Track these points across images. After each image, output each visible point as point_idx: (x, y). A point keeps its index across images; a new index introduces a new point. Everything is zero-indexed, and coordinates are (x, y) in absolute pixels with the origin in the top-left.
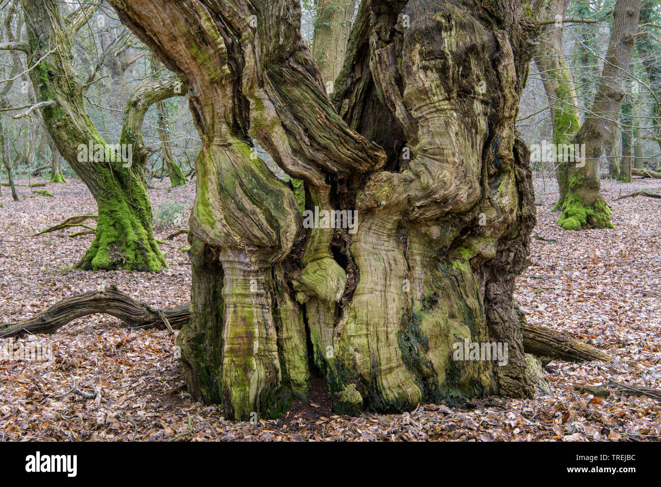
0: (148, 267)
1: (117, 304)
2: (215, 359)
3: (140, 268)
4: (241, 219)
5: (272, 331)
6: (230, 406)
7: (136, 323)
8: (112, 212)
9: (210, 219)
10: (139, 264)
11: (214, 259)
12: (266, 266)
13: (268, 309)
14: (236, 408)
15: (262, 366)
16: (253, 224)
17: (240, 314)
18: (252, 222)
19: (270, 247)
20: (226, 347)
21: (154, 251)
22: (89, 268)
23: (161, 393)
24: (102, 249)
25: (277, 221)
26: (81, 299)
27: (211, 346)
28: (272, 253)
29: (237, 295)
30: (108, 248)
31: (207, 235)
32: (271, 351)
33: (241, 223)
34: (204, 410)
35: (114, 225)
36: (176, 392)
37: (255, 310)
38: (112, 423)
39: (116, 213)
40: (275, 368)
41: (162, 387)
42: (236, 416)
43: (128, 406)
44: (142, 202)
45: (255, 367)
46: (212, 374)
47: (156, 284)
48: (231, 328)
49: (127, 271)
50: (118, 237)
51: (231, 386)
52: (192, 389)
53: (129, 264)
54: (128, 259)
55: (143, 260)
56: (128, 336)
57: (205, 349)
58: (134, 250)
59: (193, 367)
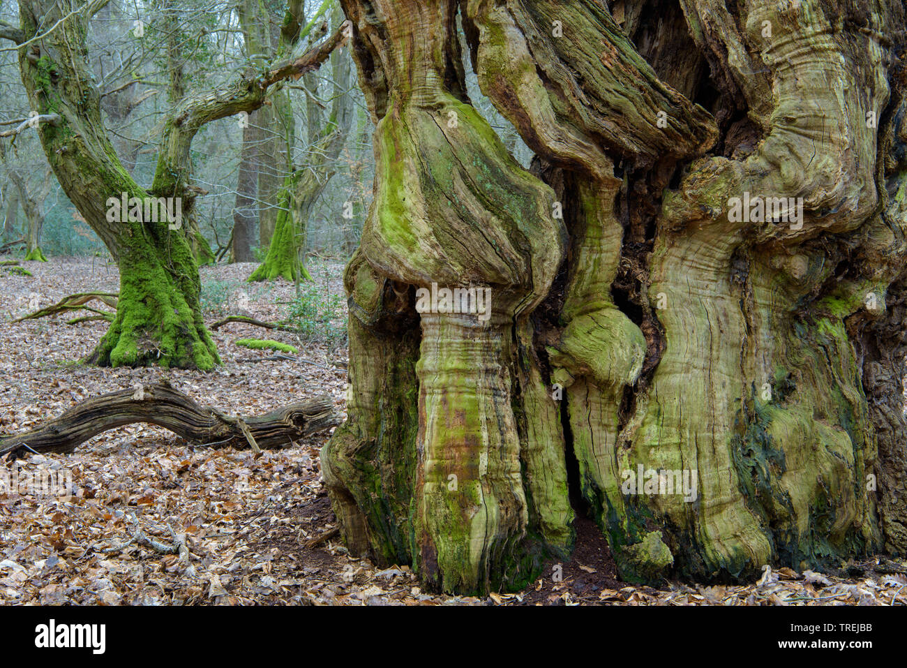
0: (195, 362)
1: (171, 409)
2: (397, 487)
3: (183, 363)
4: (465, 234)
5: (512, 435)
6: (435, 566)
7: (201, 438)
8: (141, 281)
9: (407, 235)
10: (181, 358)
11: (400, 310)
12: (502, 321)
13: (505, 396)
14: (446, 572)
15: (493, 497)
16: (486, 244)
17: (454, 405)
18: (483, 240)
19: (513, 287)
20: (429, 463)
21: (203, 340)
22: (106, 363)
23: (294, 545)
24: (125, 336)
25: (527, 240)
27: (389, 463)
28: (515, 298)
29: (449, 372)
30: (135, 334)
31: (400, 263)
32: (509, 472)
33: (464, 241)
34: (376, 575)
35: (143, 301)
36: (319, 545)
37: (482, 398)
38: (220, 597)
39: (146, 282)
40: (517, 502)
41: (295, 534)
42: (446, 585)
43: (240, 567)
44: (187, 268)
45: (482, 499)
46: (392, 513)
47: (209, 388)
48: (438, 429)
49: (164, 368)
50: (150, 319)
51: (438, 532)
52: (351, 538)
53: (166, 358)
54: (165, 350)
55: (188, 353)
56: (191, 457)
57: (378, 468)
58: (174, 338)
59: (358, 499)
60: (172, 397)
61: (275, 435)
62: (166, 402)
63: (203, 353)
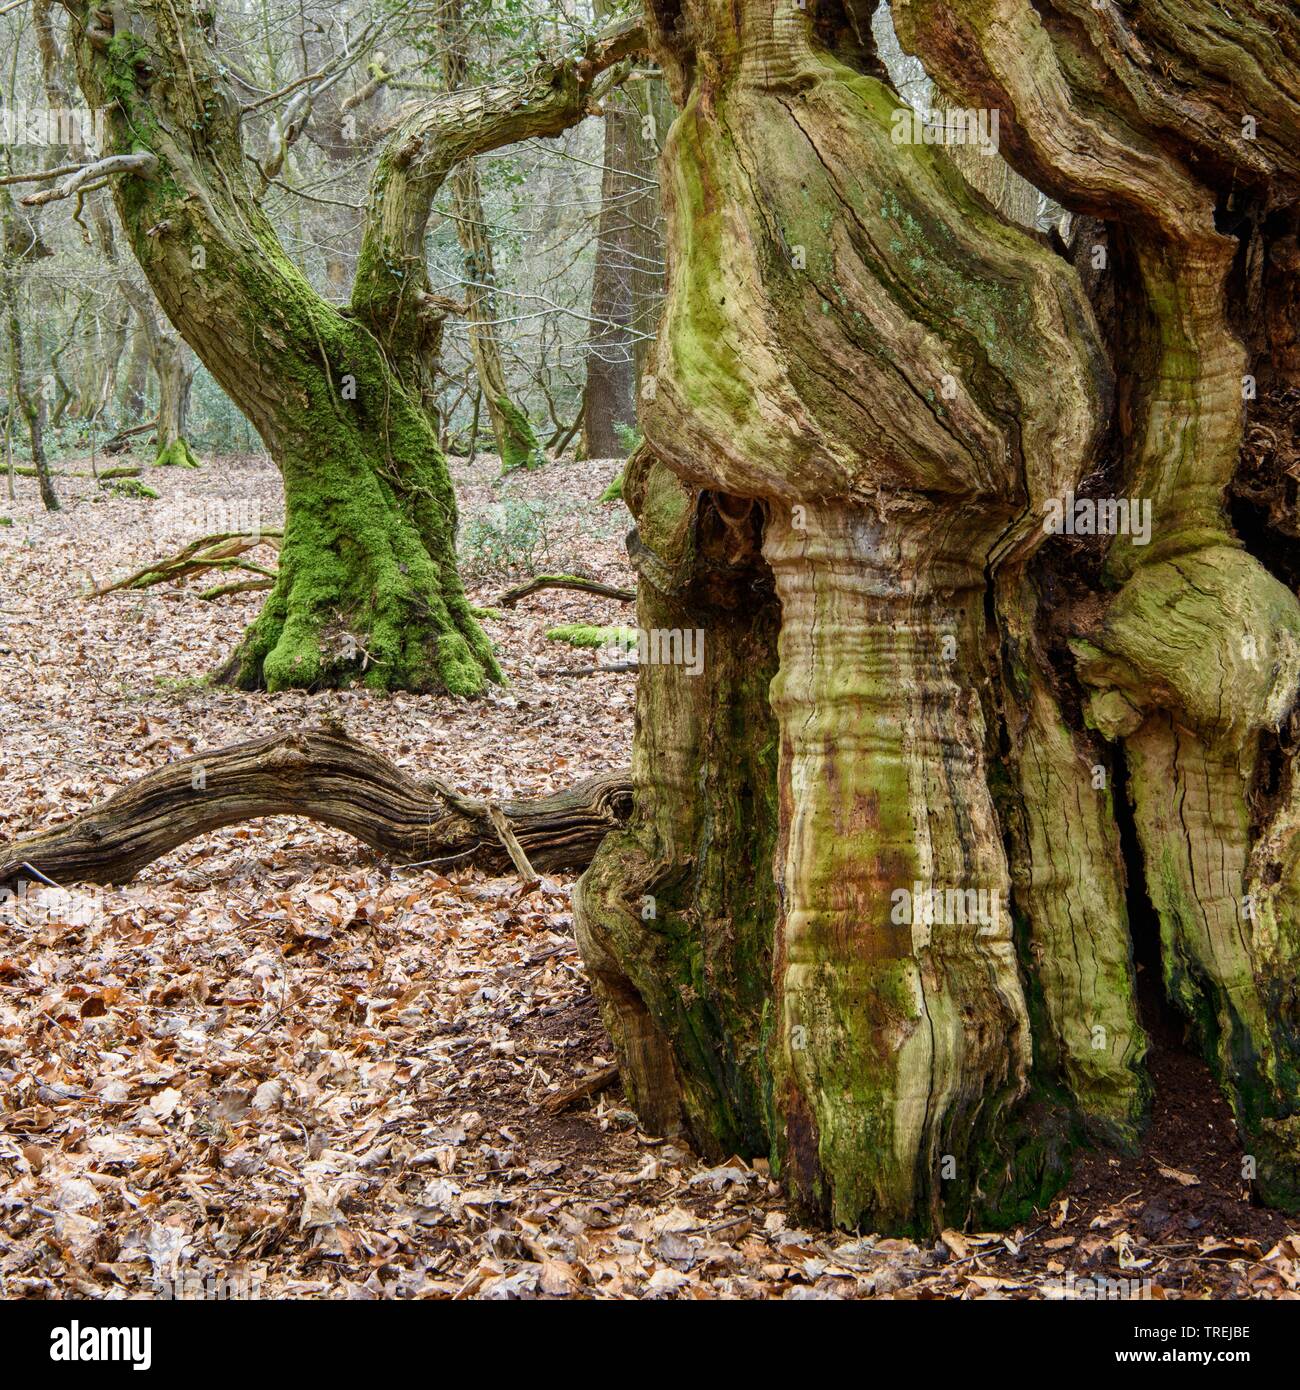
0: (443, 679)
1: (345, 784)
2: (739, 971)
3: (417, 679)
4: (862, 378)
5: (990, 852)
6: (812, 1166)
7: (409, 849)
8: (329, 503)
9: (729, 382)
10: (414, 669)
11: (735, 560)
12: (961, 581)
13: (972, 759)
14: (840, 1178)
15: (947, 1000)
16: (912, 399)
17: (851, 780)
18: (905, 390)
19: (982, 498)
20: (796, 918)
21: (463, 629)
22: (254, 681)
23: (517, 1106)
24: (294, 624)
25: (1010, 388)
26: (223, 764)
27: (723, 915)
28: (986, 525)
29: (839, 701)
30: (316, 619)
31: (718, 450)
32: (986, 940)
33: (860, 395)
34: (694, 1179)
35: (334, 547)
36: (575, 1104)
37: (916, 763)
38: (326, 1229)
39: (340, 507)
40: (1004, 1012)
41: (522, 1080)
42: (839, 1211)
43: (388, 1156)
44: (426, 474)
45: (919, 1004)
46: (727, 1032)
47: (469, 735)
48: (817, 838)
49: (377, 692)
50: (347, 585)
51: (818, 1082)
52: (642, 1091)
53: (381, 669)
54: (379, 653)
55: (428, 658)
56: (380, 893)
57: (697, 927)
58: (398, 626)
59: (650, 1001)
60: (348, 759)
61: (574, 842)
62: (333, 769)
63: (461, 658)
